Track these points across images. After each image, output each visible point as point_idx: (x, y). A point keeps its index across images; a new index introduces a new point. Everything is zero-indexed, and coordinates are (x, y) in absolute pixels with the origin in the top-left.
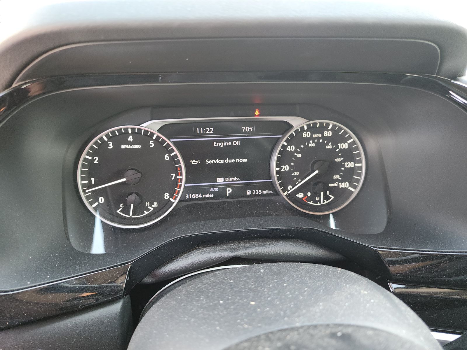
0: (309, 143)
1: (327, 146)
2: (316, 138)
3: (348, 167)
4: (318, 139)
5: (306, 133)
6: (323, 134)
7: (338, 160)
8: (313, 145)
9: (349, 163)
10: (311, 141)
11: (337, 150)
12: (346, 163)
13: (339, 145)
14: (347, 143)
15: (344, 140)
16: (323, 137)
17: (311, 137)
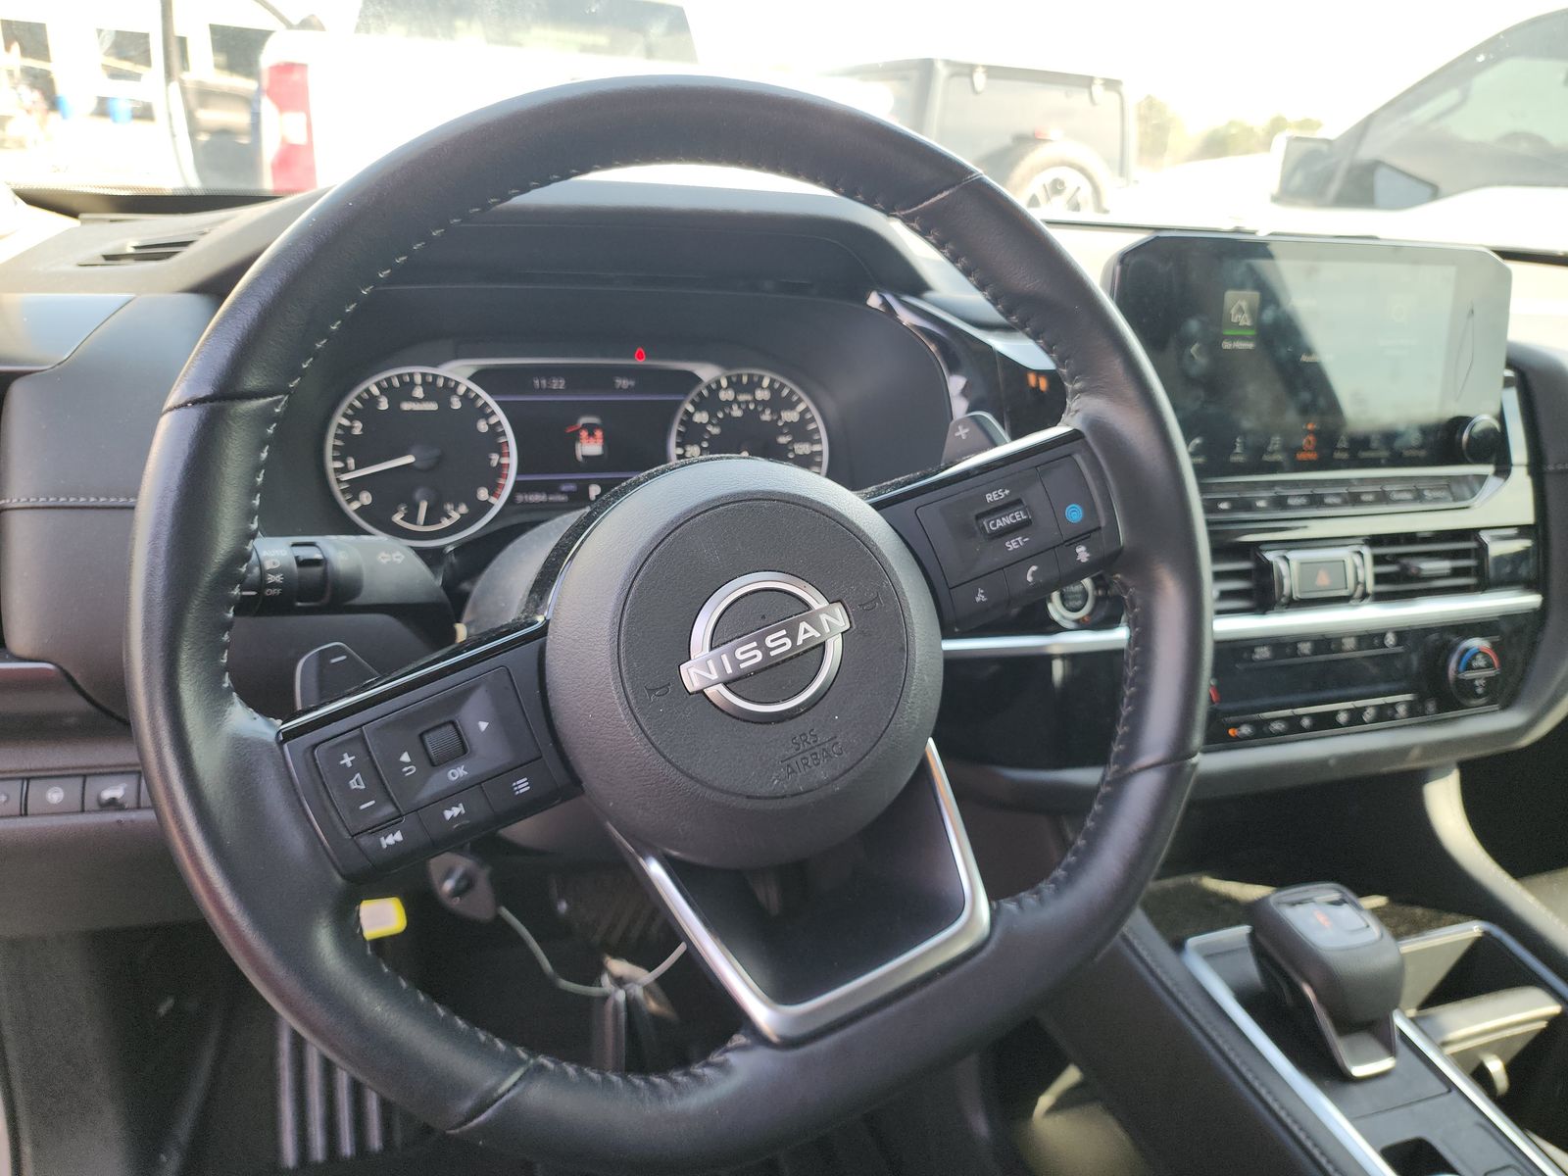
1: (762, 416)
2: (743, 402)
3: (800, 453)
4: (747, 403)
5: (725, 392)
6: (754, 395)
7: (782, 439)
8: (739, 413)
9: (802, 445)
10: (735, 407)
11: (780, 423)
12: (797, 446)
13: (783, 413)
14: (796, 410)
15: (790, 405)
16: (755, 401)
17: (735, 400)
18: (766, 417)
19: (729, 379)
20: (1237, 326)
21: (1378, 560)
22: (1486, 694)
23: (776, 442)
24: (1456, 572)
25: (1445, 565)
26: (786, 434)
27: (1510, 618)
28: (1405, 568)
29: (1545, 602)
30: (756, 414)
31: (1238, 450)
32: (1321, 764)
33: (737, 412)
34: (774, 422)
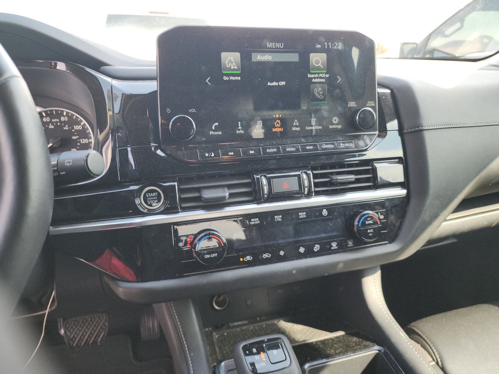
0: (49, 125)
1: (64, 128)
2: (55, 122)
3: (84, 142)
4: (57, 122)
5: (46, 119)
6: (60, 119)
7: (74, 138)
8: (53, 127)
9: (84, 140)
10: (50, 124)
11: (73, 131)
12: (81, 140)
13: (75, 126)
14: (81, 125)
15: (78, 123)
16: (61, 122)
17: (51, 122)
18: (66, 128)
19: (45, 112)
20: (230, 69)
21: (315, 176)
22: (374, 237)
23: (72, 138)
24: (358, 181)
25: (352, 177)
26: (76, 135)
27: (391, 200)
28: (332, 179)
29: (408, 193)
30: (61, 127)
31: (240, 128)
32: (289, 273)
33: (51, 127)
34: (70, 131)
